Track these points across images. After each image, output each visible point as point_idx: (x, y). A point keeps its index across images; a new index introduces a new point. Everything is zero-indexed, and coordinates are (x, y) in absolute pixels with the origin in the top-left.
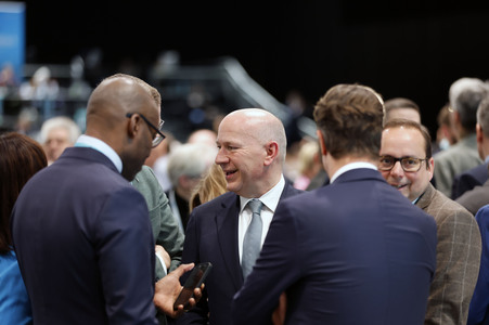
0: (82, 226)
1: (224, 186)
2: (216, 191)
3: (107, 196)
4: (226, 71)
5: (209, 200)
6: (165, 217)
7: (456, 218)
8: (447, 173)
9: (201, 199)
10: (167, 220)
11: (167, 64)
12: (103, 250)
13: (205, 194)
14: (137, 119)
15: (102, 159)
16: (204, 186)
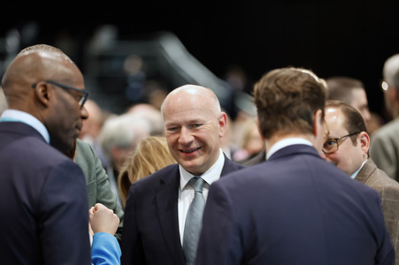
0: (25, 198)
1: (152, 163)
2: (146, 168)
3: (50, 168)
4: (162, 48)
5: (138, 179)
6: (102, 193)
7: (383, 194)
8: (390, 149)
9: (130, 177)
10: (104, 196)
11: (104, 39)
12: (48, 223)
13: (134, 172)
14: (45, 86)
15: (32, 131)
16: (133, 163)
